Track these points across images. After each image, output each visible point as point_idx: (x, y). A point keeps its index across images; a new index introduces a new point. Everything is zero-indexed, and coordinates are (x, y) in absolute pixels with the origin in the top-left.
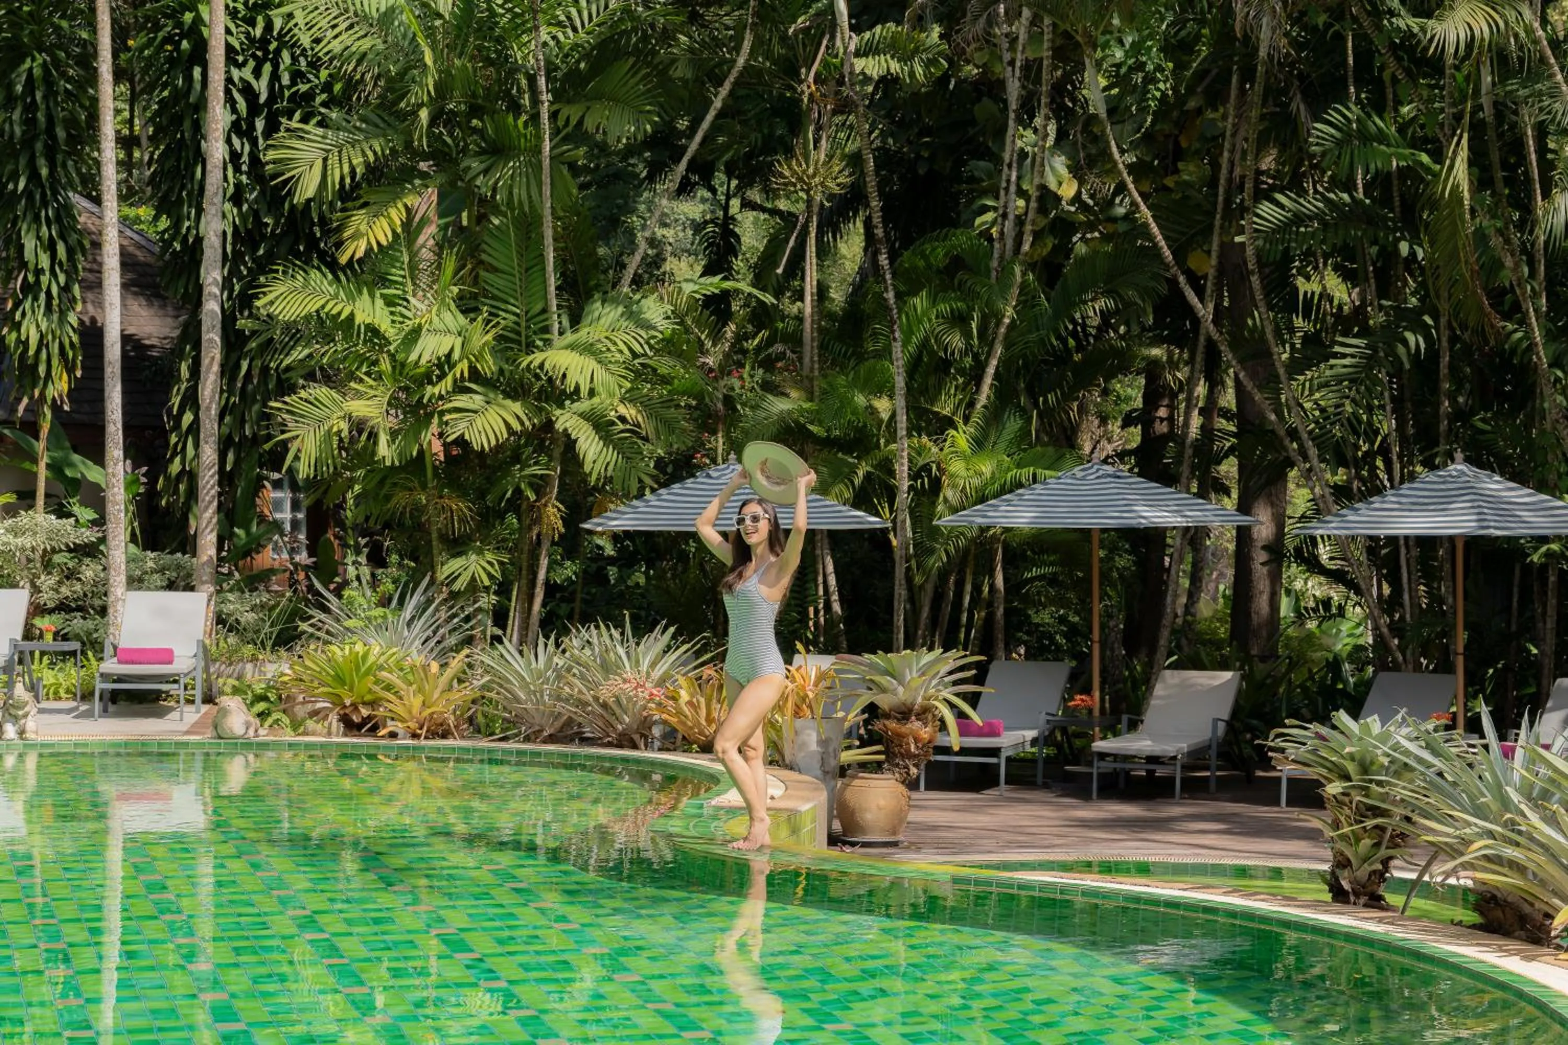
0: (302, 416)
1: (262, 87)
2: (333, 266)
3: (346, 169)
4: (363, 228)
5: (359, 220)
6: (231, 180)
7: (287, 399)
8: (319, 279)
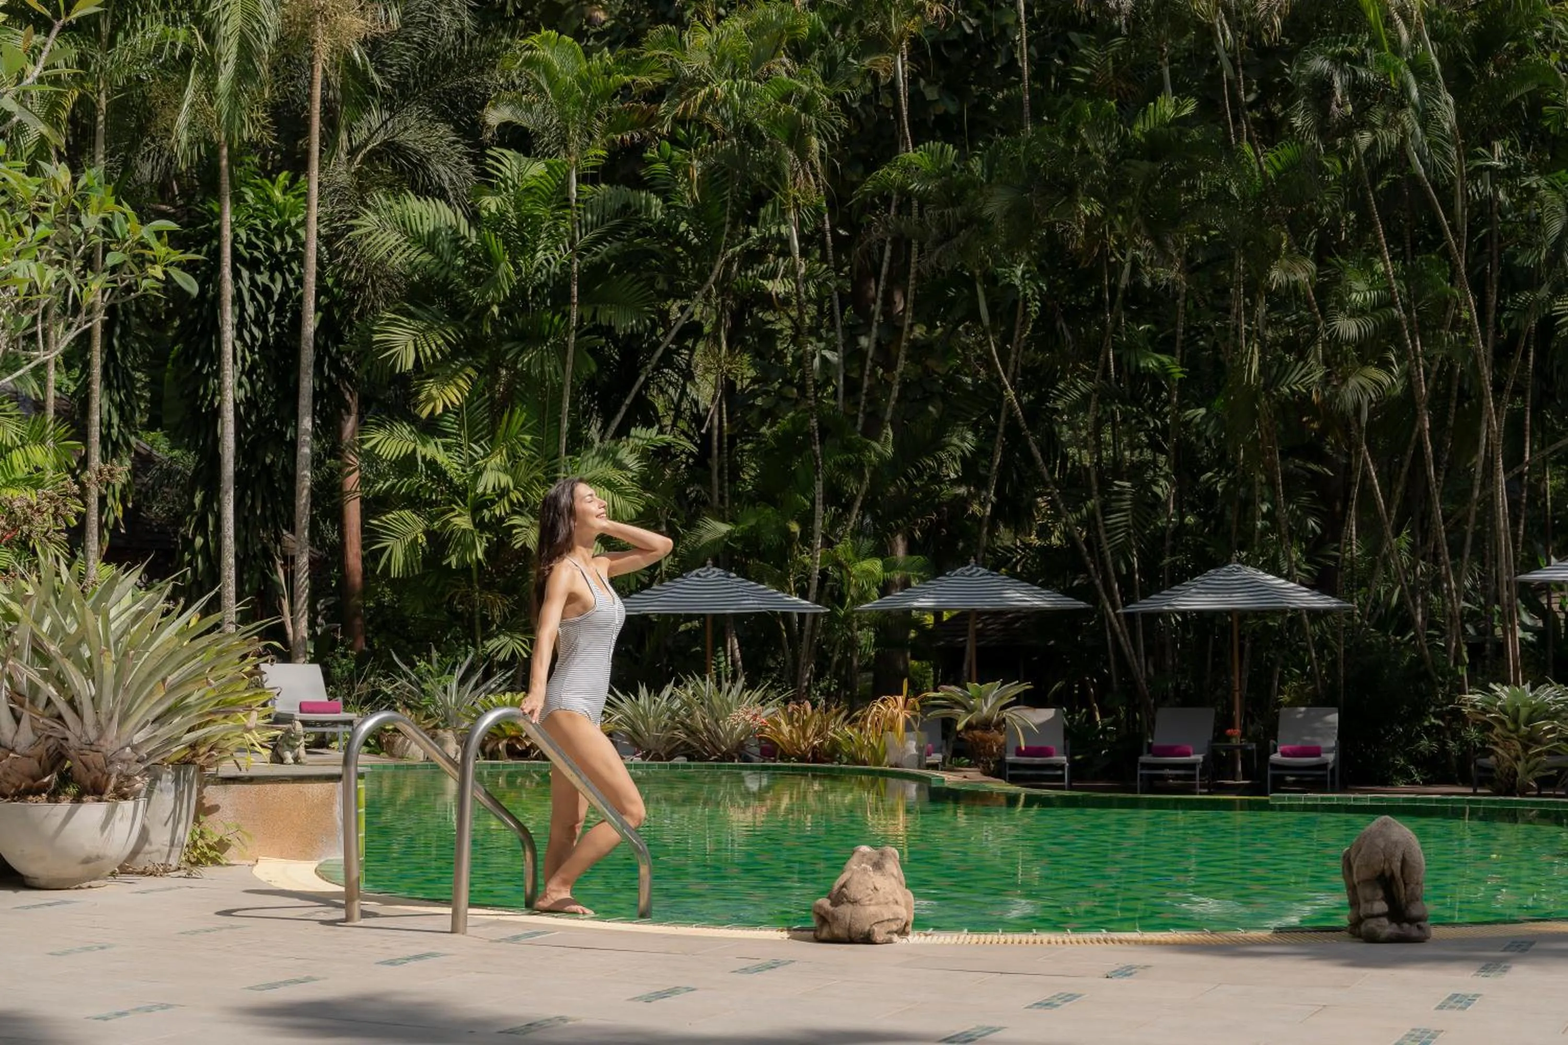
0: (393, 531)
1: (277, 288)
2: (413, 420)
3: (434, 346)
4: (434, 392)
5: (431, 388)
6: (249, 359)
7: (383, 518)
8: (405, 429)
